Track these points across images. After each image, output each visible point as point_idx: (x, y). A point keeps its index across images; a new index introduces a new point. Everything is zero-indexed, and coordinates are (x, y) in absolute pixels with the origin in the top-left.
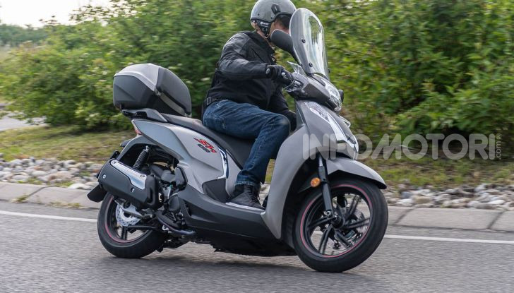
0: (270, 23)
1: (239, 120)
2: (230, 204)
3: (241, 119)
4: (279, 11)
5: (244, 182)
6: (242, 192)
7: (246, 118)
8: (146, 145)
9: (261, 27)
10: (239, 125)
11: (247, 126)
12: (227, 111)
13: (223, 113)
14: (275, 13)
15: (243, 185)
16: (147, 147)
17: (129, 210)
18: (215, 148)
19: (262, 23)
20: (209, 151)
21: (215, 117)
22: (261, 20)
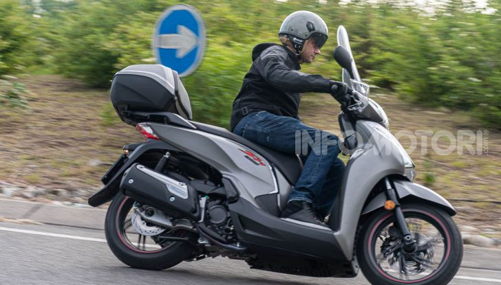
0: (304, 40)
2: (288, 219)
4: (314, 29)
5: (303, 199)
6: (301, 209)
8: (167, 151)
9: (293, 43)
12: (272, 124)
13: (268, 125)
14: (310, 30)
15: (302, 201)
16: (168, 153)
17: (153, 219)
18: (264, 161)
19: (295, 39)
20: (258, 164)
21: (259, 129)
22: (295, 36)
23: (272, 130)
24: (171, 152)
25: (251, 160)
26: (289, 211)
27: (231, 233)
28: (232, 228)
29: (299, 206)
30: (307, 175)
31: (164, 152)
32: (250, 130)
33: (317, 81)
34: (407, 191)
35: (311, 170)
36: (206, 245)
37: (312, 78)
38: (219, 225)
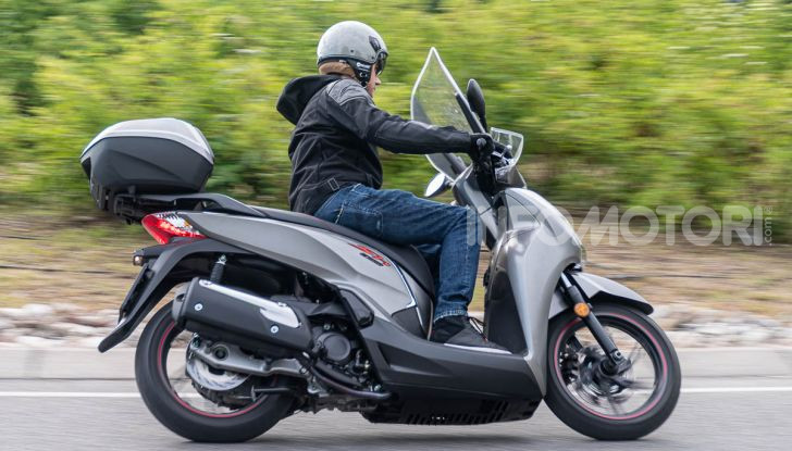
0: (371, 65)
1: (405, 216)
3: (409, 215)
4: (380, 47)
6: (463, 327)
7: (417, 212)
8: (221, 254)
9: (357, 71)
10: (405, 224)
11: (420, 225)
12: (381, 202)
14: (375, 48)
16: (223, 257)
17: (229, 362)
18: (386, 259)
19: (359, 64)
20: (380, 265)
21: (365, 211)
22: (357, 61)
23: (385, 211)
24: (227, 255)
25: (369, 258)
26: (444, 332)
27: (365, 373)
28: (367, 366)
29: (458, 323)
30: (455, 275)
31: (217, 255)
32: (351, 213)
33: (452, 136)
34: (594, 287)
35: (460, 268)
36: (321, 396)
37: (444, 132)
38: (343, 363)
